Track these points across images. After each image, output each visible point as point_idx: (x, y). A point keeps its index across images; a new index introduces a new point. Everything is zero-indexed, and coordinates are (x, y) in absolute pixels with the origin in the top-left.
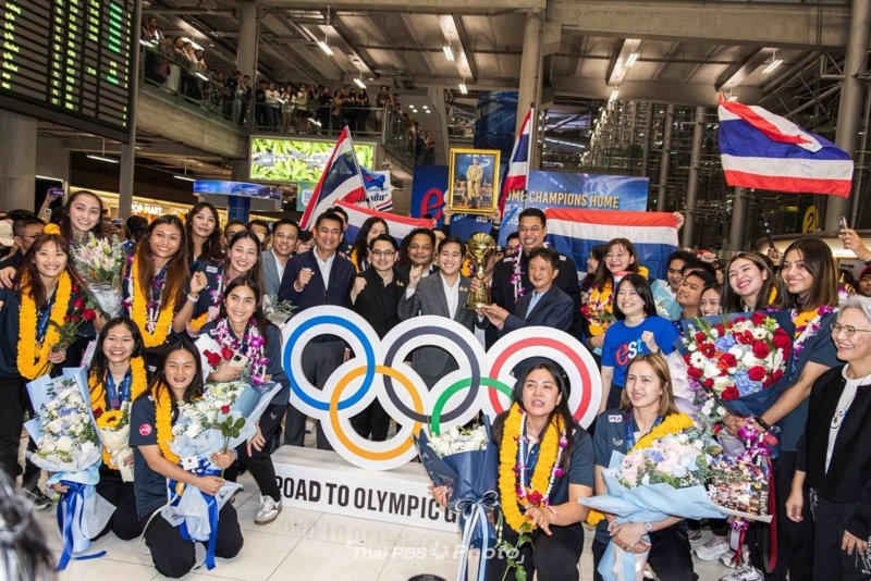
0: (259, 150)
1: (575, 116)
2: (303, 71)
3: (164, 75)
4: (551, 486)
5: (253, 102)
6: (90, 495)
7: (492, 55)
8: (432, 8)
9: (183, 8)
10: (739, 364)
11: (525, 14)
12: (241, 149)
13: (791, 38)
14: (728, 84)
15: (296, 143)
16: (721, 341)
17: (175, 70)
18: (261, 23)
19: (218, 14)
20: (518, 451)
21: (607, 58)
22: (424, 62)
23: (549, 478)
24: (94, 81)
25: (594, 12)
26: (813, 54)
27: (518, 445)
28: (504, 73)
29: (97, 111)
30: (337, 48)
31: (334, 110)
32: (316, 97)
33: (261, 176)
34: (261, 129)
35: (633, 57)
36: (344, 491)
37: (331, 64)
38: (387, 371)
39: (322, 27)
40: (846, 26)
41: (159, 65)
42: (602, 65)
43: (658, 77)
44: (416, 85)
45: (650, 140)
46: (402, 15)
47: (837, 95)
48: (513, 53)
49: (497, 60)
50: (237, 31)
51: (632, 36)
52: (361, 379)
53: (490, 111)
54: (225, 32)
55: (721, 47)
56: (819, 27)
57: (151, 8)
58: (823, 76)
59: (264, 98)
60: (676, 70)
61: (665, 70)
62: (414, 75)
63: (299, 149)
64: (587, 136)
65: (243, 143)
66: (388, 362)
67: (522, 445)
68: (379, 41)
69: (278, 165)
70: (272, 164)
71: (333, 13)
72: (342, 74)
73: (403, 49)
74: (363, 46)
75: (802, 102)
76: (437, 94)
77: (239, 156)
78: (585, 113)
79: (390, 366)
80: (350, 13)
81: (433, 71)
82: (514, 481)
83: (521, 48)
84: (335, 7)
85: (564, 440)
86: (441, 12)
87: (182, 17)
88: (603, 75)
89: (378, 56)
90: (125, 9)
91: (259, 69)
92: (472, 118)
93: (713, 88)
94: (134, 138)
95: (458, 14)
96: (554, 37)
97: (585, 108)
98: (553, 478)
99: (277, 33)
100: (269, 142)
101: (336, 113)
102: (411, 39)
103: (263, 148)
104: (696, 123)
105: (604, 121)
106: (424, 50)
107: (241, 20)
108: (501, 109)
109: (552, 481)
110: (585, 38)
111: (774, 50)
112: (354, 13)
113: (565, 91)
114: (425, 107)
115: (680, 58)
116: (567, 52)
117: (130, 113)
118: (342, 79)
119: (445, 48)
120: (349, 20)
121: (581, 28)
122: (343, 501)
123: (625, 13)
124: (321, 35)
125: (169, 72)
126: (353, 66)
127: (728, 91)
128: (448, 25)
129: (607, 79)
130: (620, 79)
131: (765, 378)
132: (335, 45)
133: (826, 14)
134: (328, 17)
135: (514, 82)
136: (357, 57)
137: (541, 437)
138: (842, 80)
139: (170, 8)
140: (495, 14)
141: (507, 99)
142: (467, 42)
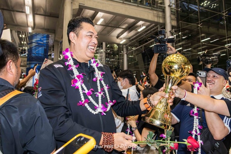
14: (122, 36)
25: (90, 1)
35: (102, 20)
43: (101, 33)
48: (53, 17)
49: (45, 19)
53: (33, 46)
60: (106, 31)
61: (104, 29)
62: (7, 24)
73: (3, 9)
76: (15, 34)
81: (16, 23)
93: (116, 38)
96: (76, 7)
106: (13, 11)
108: (37, 46)
115: (110, 25)
121: (85, 5)
141: (39, 42)
142: (34, 10)
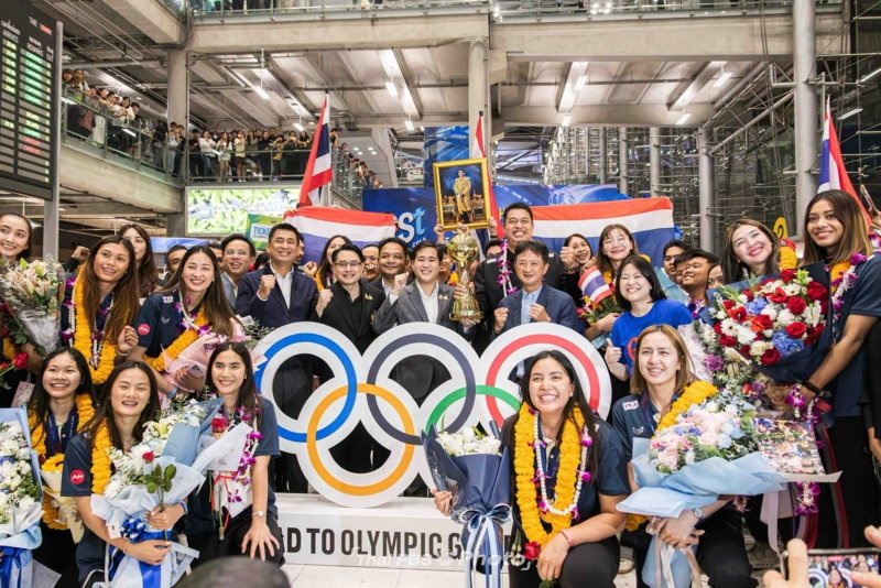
0: (195, 202)
1: (526, 151)
2: (239, 120)
3: (89, 127)
4: (578, 493)
5: (187, 152)
6: (27, 562)
7: (437, 89)
8: (370, 43)
9: (106, 61)
10: (775, 324)
11: (468, 43)
12: (176, 202)
13: (737, 50)
14: (679, 103)
15: (235, 192)
16: (752, 305)
17: (101, 122)
18: (191, 71)
19: (144, 64)
20: (535, 458)
21: (555, 84)
22: (367, 102)
23: (576, 485)
24: (12, 134)
25: (538, 38)
26: (762, 64)
27: (535, 451)
28: (451, 108)
29: (16, 167)
30: (273, 93)
31: (275, 154)
32: (254, 142)
33: (200, 229)
34: (196, 180)
35: (583, 80)
36: (328, 535)
37: (268, 111)
38: (371, 389)
39: (256, 71)
40: (790, 34)
41: (83, 117)
42: (551, 91)
43: (608, 101)
44: (359, 126)
45: (606, 168)
46: (340, 53)
47: (789, 104)
48: (458, 85)
49: (442, 93)
50: (166, 82)
51: (579, 59)
52: (341, 402)
53: (438, 150)
54: (153, 83)
55: (669, 64)
56: (764, 37)
57: (71, 63)
58: (775, 85)
59: (198, 148)
60: (625, 92)
61: (614, 93)
62: (356, 116)
63: (239, 197)
64: (540, 171)
65: (179, 196)
66: (371, 379)
67: (538, 450)
68: (317, 83)
69: (218, 217)
70: (211, 216)
71: (267, 55)
72: (281, 120)
73: (343, 89)
74: (300, 89)
75: (755, 114)
76: (381, 134)
77: (174, 209)
78: (535, 148)
79: (374, 384)
80: (285, 54)
81: (377, 111)
82: (534, 494)
83: (467, 80)
84: (268, 49)
85: (587, 438)
86: (380, 47)
87: (105, 70)
88: (553, 103)
89: (316, 98)
90: (44, 58)
91: (191, 121)
92: (419, 161)
93: (666, 107)
94: (58, 198)
95: (397, 48)
96: (500, 65)
97: (535, 144)
98: (580, 483)
99: (209, 80)
100: (207, 193)
101: (278, 157)
102: (351, 78)
103: (199, 199)
104: (651, 145)
105: (555, 154)
106: (365, 89)
107: (169, 69)
108: (449, 147)
109: (579, 487)
110: (531, 64)
111: (721, 63)
112: (290, 54)
113: (515, 121)
114: (370, 149)
115: (629, 78)
116: (514, 81)
117: (53, 168)
118: (280, 125)
119: (387, 84)
120: (285, 62)
121: (526, 54)
122: (328, 548)
123: (568, 37)
124: (255, 80)
125: (94, 124)
126: (291, 110)
127: (680, 109)
128: (388, 61)
129: (557, 107)
130: (570, 105)
131: (805, 335)
132: (271, 90)
133: (768, 24)
134: (263, 60)
135: (462, 116)
136: (294, 100)
137: (559, 438)
138: (794, 87)
139: (92, 61)
140: (437, 46)
141: (454, 136)
142: (410, 78)
